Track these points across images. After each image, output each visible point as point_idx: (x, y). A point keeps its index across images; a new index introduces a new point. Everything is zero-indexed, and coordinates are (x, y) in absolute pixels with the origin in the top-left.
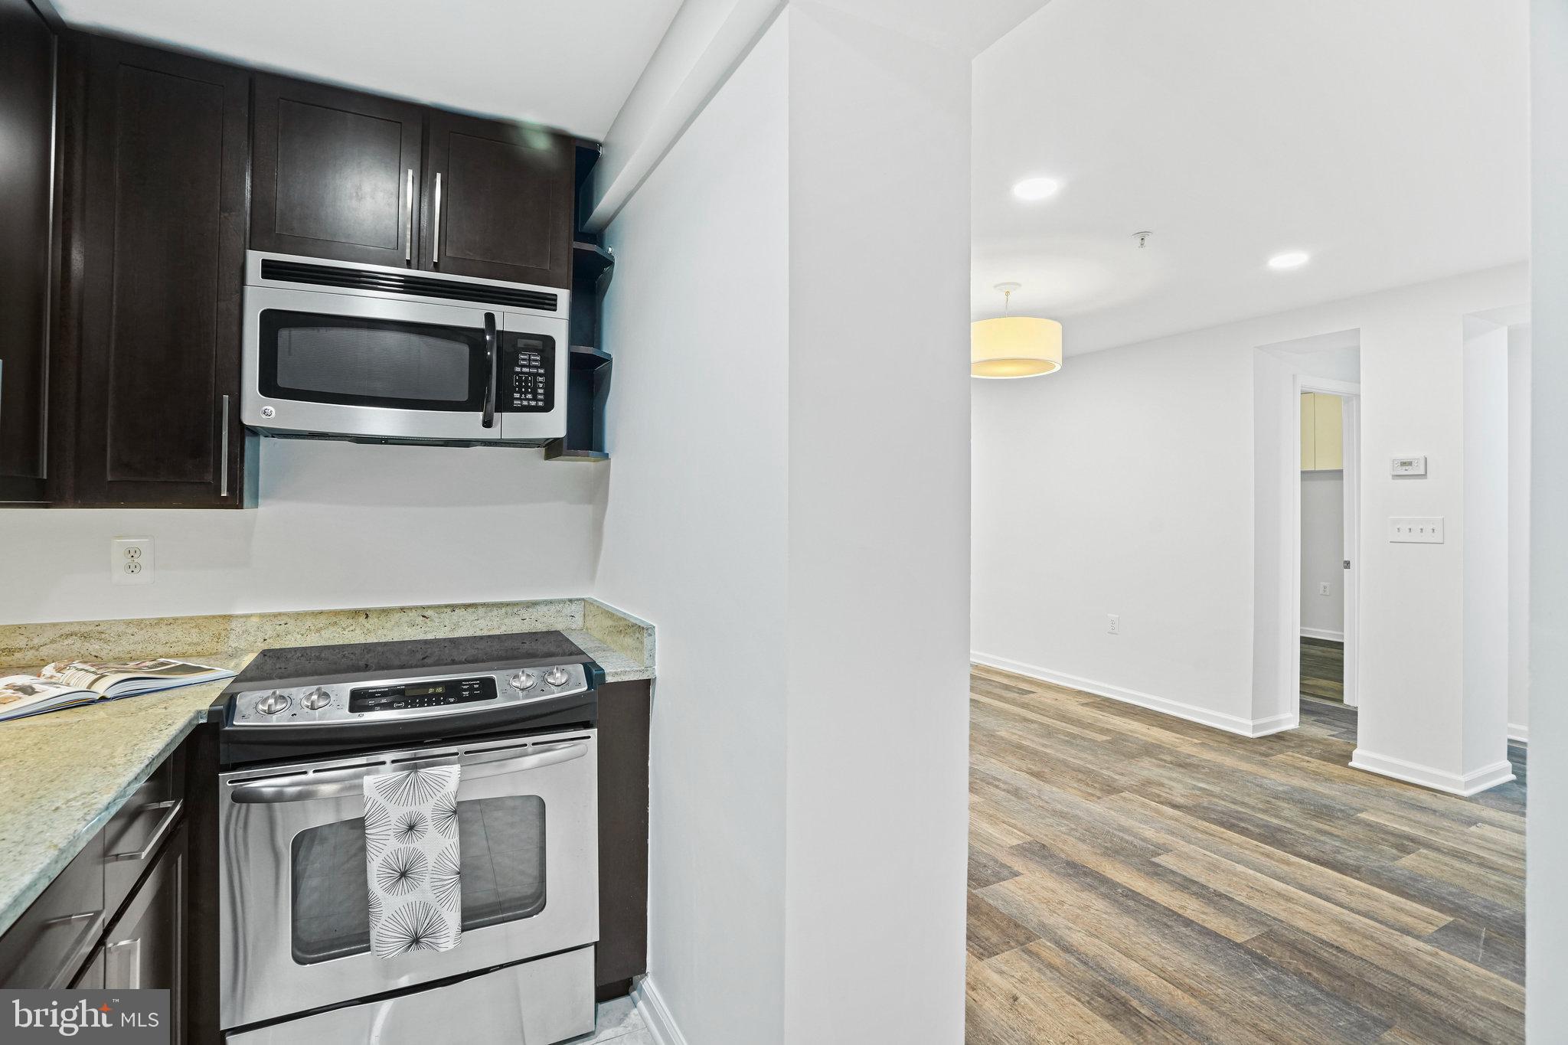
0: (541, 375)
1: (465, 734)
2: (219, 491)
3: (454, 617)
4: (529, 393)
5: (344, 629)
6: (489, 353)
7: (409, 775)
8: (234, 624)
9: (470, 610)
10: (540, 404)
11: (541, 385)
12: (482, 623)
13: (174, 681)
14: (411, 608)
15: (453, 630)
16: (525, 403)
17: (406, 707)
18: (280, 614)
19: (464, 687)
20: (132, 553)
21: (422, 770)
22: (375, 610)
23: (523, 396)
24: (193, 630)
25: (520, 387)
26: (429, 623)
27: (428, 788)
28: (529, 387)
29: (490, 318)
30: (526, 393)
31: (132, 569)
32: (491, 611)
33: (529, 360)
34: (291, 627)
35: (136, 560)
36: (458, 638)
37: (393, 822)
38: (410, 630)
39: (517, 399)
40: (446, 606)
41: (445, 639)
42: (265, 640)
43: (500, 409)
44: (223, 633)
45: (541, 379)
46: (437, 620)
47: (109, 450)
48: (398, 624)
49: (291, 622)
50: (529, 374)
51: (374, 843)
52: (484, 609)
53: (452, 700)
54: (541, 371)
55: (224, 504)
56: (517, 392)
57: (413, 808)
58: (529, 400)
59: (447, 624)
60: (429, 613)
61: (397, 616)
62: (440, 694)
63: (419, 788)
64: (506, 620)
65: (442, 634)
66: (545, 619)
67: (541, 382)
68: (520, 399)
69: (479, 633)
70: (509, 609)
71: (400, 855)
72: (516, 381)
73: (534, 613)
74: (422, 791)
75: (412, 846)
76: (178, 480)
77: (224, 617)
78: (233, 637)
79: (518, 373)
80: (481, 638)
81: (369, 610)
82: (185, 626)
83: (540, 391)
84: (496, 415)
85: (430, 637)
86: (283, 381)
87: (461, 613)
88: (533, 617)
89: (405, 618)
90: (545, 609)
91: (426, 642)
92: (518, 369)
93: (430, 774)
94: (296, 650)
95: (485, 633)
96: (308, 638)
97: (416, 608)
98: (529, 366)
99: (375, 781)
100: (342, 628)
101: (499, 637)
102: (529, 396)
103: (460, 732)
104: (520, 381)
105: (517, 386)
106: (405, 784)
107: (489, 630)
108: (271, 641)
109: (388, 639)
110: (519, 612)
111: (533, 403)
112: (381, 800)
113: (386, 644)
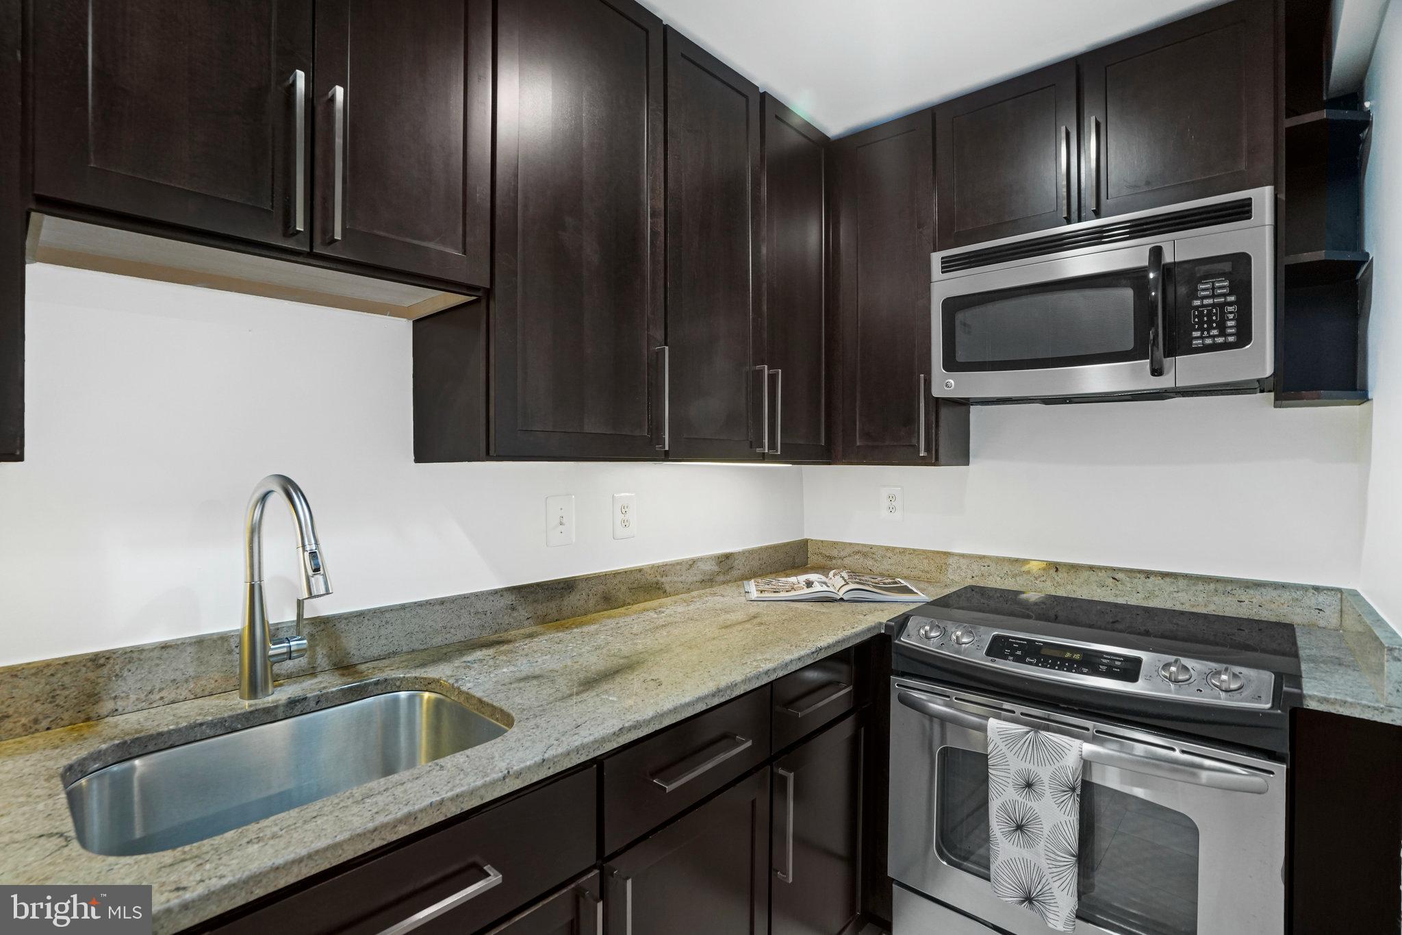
0: (1231, 304)
1: (1096, 711)
2: (919, 452)
3: (1148, 584)
4: (1214, 328)
5: (1036, 579)
6: (1153, 294)
7: (1028, 732)
8: (950, 561)
9: (1168, 580)
10: (1231, 339)
11: (1231, 316)
12: (1183, 597)
13: (887, 597)
14: (1100, 568)
15: (1146, 598)
16: (1209, 341)
17: (1037, 665)
18: (984, 557)
19: (1104, 661)
20: (891, 498)
21: (1042, 732)
22: (1065, 565)
23: (1206, 333)
24: (925, 561)
25: (1201, 323)
26: (1120, 587)
27: (1047, 753)
28: (1214, 321)
29: (1157, 252)
30: (1210, 328)
31: (892, 509)
32: (1194, 584)
33: (1213, 288)
34: (992, 569)
35: (894, 503)
36: (1153, 609)
37: (1012, 772)
38: (1099, 590)
39: (1197, 338)
40: (1140, 571)
41: (1137, 607)
42: (973, 577)
43: (1171, 352)
44: (944, 566)
45: (1230, 309)
46: (1129, 585)
47: (858, 423)
48: (1087, 582)
49: (993, 565)
50: (1214, 305)
51: (995, 784)
52: (1186, 582)
53: (1085, 670)
54: (1232, 298)
55: (924, 462)
56: (1196, 330)
57: (1031, 766)
58: (1214, 336)
59: (1139, 590)
60: (1120, 576)
61: (1086, 574)
62: (1075, 661)
63: (1037, 749)
64: (1215, 599)
65: (1134, 600)
66: (1273, 606)
67: (1231, 313)
68: (1201, 337)
69: (1178, 607)
70: (1220, 587)
71: (1017, 805)
72: (1195, 316)
73: (1257, 596)
74: (1041, 754)
75: (1030, 804)
76: (895, 444)
77: (945, 553)
78: (950, 570)
79: (1197, 307)
80: (1182, 613)
81: (1059, 564)
82: (920, 556)
83: (1230, 324)
84: (1168, 361)
85: (1121, 601)
86: (961, 357)
87: (1157, 582)
88: (1254, 600)
89: (1094, 577)
90: (1275, 593)
91: (1116, 605)
92: (1197, 303)
93: (1050, 739)
94: (996, 590)
95: (1187, 608)
96: (1006, 581)
97: (1106, 569)
98: (1213, 296)
99: (999, 726)
100: (1035, 577)
101: (1205, 617)
102: (1215, 332)
103: (1090, 707)
104: (1201, 315)
105: (1196, 323)
106: (1024, 740)
107: (1193, 606)
108: (977, 579)
109: (1078, 595)
110: (1234, 592)
111: (1220, 340)
112: (1002, 746)
113: (1075, 600)
